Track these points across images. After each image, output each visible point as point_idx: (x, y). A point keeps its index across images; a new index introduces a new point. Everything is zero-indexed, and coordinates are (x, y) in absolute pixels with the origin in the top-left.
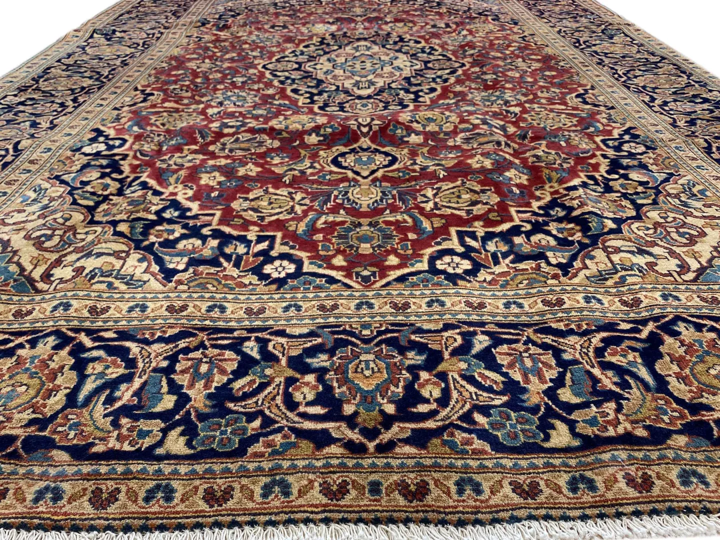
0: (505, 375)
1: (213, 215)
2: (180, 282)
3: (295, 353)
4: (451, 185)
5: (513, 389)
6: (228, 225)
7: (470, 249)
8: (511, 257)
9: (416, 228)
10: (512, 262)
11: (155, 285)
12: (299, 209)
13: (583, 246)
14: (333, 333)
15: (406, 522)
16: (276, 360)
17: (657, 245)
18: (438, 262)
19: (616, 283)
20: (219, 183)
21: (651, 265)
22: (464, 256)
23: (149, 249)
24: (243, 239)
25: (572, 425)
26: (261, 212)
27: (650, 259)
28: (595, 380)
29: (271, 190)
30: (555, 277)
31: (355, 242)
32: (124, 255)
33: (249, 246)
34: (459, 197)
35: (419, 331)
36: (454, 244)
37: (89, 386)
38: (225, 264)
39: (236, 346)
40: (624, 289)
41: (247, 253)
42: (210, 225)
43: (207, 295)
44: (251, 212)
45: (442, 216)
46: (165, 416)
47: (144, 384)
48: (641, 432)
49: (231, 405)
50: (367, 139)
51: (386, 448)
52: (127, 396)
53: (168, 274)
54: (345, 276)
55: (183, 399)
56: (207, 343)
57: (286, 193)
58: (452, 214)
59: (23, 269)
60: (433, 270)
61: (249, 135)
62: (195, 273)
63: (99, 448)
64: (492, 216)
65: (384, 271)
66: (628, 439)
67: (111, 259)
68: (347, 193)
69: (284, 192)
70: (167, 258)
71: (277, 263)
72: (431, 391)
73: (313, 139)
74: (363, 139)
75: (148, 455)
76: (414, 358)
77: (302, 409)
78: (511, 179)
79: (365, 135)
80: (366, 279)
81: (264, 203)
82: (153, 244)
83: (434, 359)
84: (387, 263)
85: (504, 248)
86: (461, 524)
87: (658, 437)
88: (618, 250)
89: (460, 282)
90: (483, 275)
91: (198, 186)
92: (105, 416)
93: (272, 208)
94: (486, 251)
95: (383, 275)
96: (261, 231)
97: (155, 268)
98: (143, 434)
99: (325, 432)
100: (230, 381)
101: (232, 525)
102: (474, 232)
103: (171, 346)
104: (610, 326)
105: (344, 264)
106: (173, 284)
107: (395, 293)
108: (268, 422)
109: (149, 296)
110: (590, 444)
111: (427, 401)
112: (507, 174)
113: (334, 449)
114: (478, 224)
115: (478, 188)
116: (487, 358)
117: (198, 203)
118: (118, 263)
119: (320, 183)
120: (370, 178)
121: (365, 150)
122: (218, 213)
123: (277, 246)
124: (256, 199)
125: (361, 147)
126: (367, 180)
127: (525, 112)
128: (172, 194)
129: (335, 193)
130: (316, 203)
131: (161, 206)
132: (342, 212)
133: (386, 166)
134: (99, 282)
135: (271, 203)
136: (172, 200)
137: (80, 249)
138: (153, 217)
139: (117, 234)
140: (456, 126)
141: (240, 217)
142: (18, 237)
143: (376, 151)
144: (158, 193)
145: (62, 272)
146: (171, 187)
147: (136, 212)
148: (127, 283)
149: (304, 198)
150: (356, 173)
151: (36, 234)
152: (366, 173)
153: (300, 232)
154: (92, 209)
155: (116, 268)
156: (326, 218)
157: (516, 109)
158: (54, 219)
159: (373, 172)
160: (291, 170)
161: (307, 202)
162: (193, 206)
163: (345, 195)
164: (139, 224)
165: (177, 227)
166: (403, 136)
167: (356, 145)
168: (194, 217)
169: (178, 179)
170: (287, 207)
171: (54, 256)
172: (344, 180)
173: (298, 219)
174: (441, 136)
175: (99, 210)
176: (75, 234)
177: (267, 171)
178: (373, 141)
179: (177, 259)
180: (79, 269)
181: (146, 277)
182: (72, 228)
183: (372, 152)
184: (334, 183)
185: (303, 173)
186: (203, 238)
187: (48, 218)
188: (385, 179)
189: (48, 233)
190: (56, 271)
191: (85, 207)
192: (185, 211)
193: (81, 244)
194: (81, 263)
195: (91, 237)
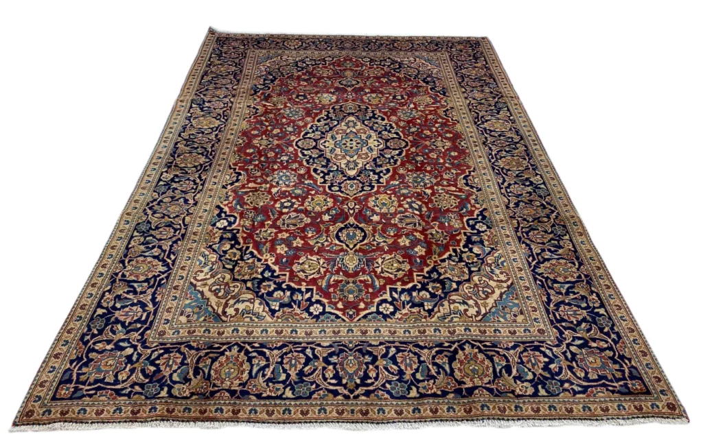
0: (399, 367)
1: (285, 275)
2: (278, 317)
3: (325, 355)
4: (390, 257)
5: (401, 373)
6: (293, 282)
7: (394, 299)
8: (410, 304)
9: (373, 286)
10: (411, 307)
11: (268, 319)
12: (322, 270)
13: (441, 298)
14: (339, 345)
15: (362, 422)
16: (318, 358)
17: (472, 299)
18: (380, 307)
19: (449, 321)
20: (286, 252)
21: (466, 310)
22: (391, 303)
23: (262, 297)
24: (299, 291)
25: (418, 388)
26: (306, 273)
27: (466, 307)
28: (429, 370)
29: (309, 257)
30: (425, 317)
31: (346, 294)
32: (252, 301)
33: (302, 295)
34: (392, 265)
35: (371, 345)
36: (387, 296)
37: (255, 369)
38: (294, 306)
39: (303, 351)
40: (451, 324)
41: (302, 300)
42: (285, 282)
43: (290, 325)
44: (302, 273)
45: (384, 278)
46: (283, 382)
47: (274, 369)
48: (439, 393)
49: (304, 378)
50: (352, 218)
51: (356, 397)
52: (269, 373)
53: (273, 312)
54: (343, 314)
55: (288, 376)
56: (293, 350)
57: (315, 259)
58: (389, 277)
59: (214, 310)
60: (378, 312)
61: (295, 213)
62: (284, 312)
63: (264, 395)
64: (406, 279)
65: (358, 311)
66: (434, 395)
67: (248, 304)
68: (343, 259)
69: (314, 258)
70: (270, 302)
71: (315, 305)
72: (372, 374)
73: (326, 218)
74: (350, 218)
75: (280, 397)
76: (368, 359)
77: (329, 381)
78: (417, 253)
79: (351, 215)
80: (351, 316)
81: (307, 266)
82: (263, 294)
83: (375, 359)
84: (360, 307)
85: (408, 299)
86: (378, 423)
87: (445, 394)
88: (454, 302)
89: (388, 319)
90: (398, 315)
91: (277, 254)
92: (264, 382)
93: (311, 270)
94: (401, 300)
95: (358, 315)
96: (307, 285)
97: (267, 309)
98: (278, 390)
99: (336, 390)
100: (303, 368)
101: (310, 422)
102: (396, 289)
103: (280, 351)
104: (440, 345)
105: (342, 307)
106: (275, 318)
107: (362, 324)
108: (318, 386)
109: (268, 325)
110: (422, 396)
111: (371, 378)
112: (416, 249)
113: (340, 397)
114: (399, 283)
115: (401, 260)
116: (394, 359)
117: (278, 266)
118: (251, 306)
119: (331, 252)
120: (354, 249)
121: (352, 226)
122: (288, 274)
123: (314, 295)
124: (303, 263)
125: (349, 224)
126: (352, 251)
127: (433, 194)
128: (266, 260)
129: (338, 259)
130: (330, 267)
131: (262, 269)
132: (341, 273)
133: (361, 241)
134: (246, 317)
135: (310, 266)
136: (267, 265)
137: (233, 297)
138: (260, 277)
139: (248, 288)
140: (396, 209)
141: (297, 276)
142: (206, 290)
143: (357, 227)
144: (259, 260)
145: (230, 311)
146: (265, 255)
147: (253, 274)
148: (257, 318)
149: (324, 263)
150: (347, 246)
151: (214, 288)
152: (351, 246)
153: (323, 286)
154: (232, 270)
155: (252, 308)
156: (335, 278)
157: (429, 192)
158: (219, 278)
159: (355, 245)
160: (317, 242)
161: (325, 265)
162: (276, 268)
163: (342, 261)
164: (256, 282)
165: (271, 283)
166: (370, 216)
167: (347, 222)
168: (278, 277)
169: (266, 249)
170: (317, 269)
171: (224, 301)
172: (342, 250)
173: (322, 278)
174: (389, 216)
175: (236, 271)
176: (229, 287)
177: (306, 244)
178: (356, 219)
179: (274, 303)
180: (237, 310)
181: (264, 314)
182: (227, 284)
183: (355, 228)
184: (337, 252)
185: (323, 245)
186: (283, 290)
187: (216, 278)
188: (360, 250)
189: (218, 287)
190: (227, 310)
191: (230, 269)
192: (273, 271)
193: (233, 294)
194: (237, 306)
195: (237, 290)
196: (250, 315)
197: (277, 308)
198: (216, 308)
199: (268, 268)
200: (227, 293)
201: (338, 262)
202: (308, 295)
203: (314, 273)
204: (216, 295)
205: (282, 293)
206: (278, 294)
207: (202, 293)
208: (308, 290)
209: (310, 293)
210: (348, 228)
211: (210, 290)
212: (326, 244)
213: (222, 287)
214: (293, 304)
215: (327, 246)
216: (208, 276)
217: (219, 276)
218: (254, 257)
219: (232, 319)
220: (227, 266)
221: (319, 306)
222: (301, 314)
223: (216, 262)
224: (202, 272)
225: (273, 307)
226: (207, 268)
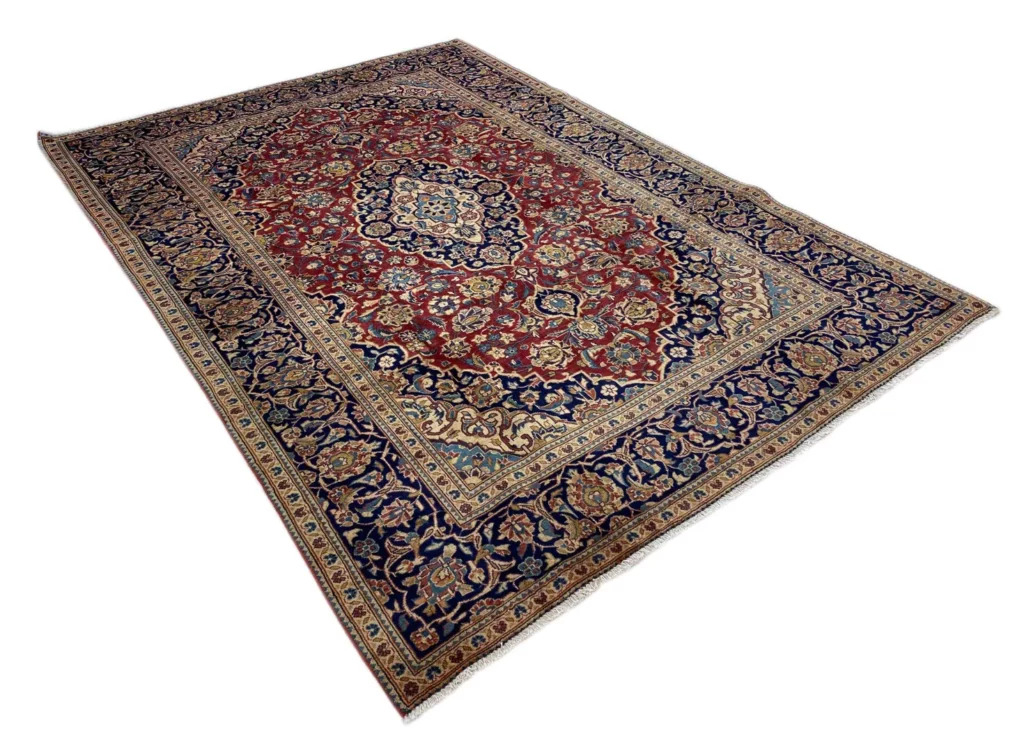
0: (751, 395)
1: (534, 376)
2: (579, 419)
3: (672, 425)
4: (624, 303)
5: (759, 399)
6: (552, 378)
7: (675, 340)
9: (640, 339)
10: (699, 339)
11: (571, 426)
12: (568, 351)
15: (777, 460)
16: (669, 431)
17: (743, 302)
18: (671, 354)
19: (747, 332)
22: (677, 345)
23: (535, 410)
24: (568, 383)
25: (788, 403)
26: (554, 363)
28: (781, 382)
29: (537, 346)
31: (623, 361)
32: (530, 419)
33: (578, 385)
34: (636, 310)
35: (704, 392)
36: (666, 341)
37: (619, 478)
38: (582, 400)
39: (646, 434)
40: (752, 334)
41: (583, 389)
42: (542, 383)
43: (601, 419)
44: (550, 365)
48: (811, 395)
50: (538, 285)
53: (567, 417)
57: (547, 345)
59: (499, 451)
60: (675, 360)
62: (579, 411)
64: (665, 316)
65: (654, 369)
66: (809, 400)
67: (529, 425)
69: (544, 344)
70: (552, 410)
71: (604, 387)
72: (737, 415)
73: (508, 298)
74: (536, 286)
76: (717, 404)
77: (704, 444)
79: (534, 282)
80: (653, 377)
81: (546, 356)
82: (534, 406)
83: (723, 401)
84: (651, 364)
86: (790, 452)
87: (816, 393)
89: (692, 361)
90: (696, 352)
91: (497, 361)
93: (556, 358)
95: (657, 371)
96: (571, 373)
97: (556, 418)
98: (665, 482)
102: (666, 330)
103: (625, 448)
104: (765, 356)
105: (634, 374)
106: (577, 421)
107: (673, 378)
108: (699, 455)
109: (577, 432)
110: (800, 407)
111: (740, 419)
112: (642, 284)
113: (733, 451)
114: (663, 323)
115: (639, 301)
116: (739, 391)
117: (514, 372)
118: (536, 424)
119: (556, 329)
120: (578, 315)
121: (545, 293)
122: (535, 373)
123: (590, 378)
124: (538, 355)
125: (540, 292)
126: (578, 317)
127: (593, 224)
128: (493, 373)
129: (571, 332)
130: (572, 344)
131: (500, 383)
132: (593, 344)
133: (577, 303)
134: (545, 437)
135: (550, 355)
136: (499, 377)
137: (504, 427)
138: (508, 392)
139: (511, 410)
141: (548, 370)
142: (462, 437)
143: (552, 292)
144: (485, 376)
145: (518, 442)
146: (485, 369)
147: (497, 393)
148: (558, 431)
149: (561, 343)
150: (567, 315)
151: (471, 431)
152: (572, 313)
153: (590, 366)
154: (465, 402)
155: (540, 426)
156: (592, 351)
157: (585, 223)
158: (462, 418)
159: (575, 310)
160: (529, 327)
161: (565, 345)
162: (515, 375)
163: (579, 332)
164: (510, 399)
165: (529, 391)
166: (554, 274)
167: (536, 292)
168: (528, 382)
169: (480, 362)
170: (562, 353)
171: (497, 437)
172: (566, 321)
173: (577, 359)
174: (574, 266)
175: (471, 401)
176: (486, 420)
177: (517, 334)
178: (542, 284)
179: (558, 408)
180: (525, 436)
181: (559, 423)
182: (480, 418)
184: (563, 326)
185: (539, 326)
186: (552, 392)
187: (459, 420)
188: (586, 312)
189: (474, 427)
190: (511, 442)
191: (462, 403)
192: (517, 380)
193: (499, 424)
194: (520, 433)
195: (499, 418)
196: (547, 434)
197: (568, 412)
198: (499, 448)
199: (505, 380)
200: (491, 427)
201: (576, 335)
202: (584, 383)
203: (563, 359)
204: (481, 435)
205: (554, 395)
206: (550, 397)
207: (460, 442)
208: (579, 378)
209: (583, 380)
211: (468, 434)
212: (540, 324)
213: (478, 424)
214: (578, 399)
215: (545, 325)
216: (446, 423)
217: (460, 415)
218: (475, 376)
219: (531, 448)
220: (455, 401)
221: (608, 386)
222: (599, 403)
223: (436, 404)
224: (431, 422)
225: (562, 413)
226: (432, 416)
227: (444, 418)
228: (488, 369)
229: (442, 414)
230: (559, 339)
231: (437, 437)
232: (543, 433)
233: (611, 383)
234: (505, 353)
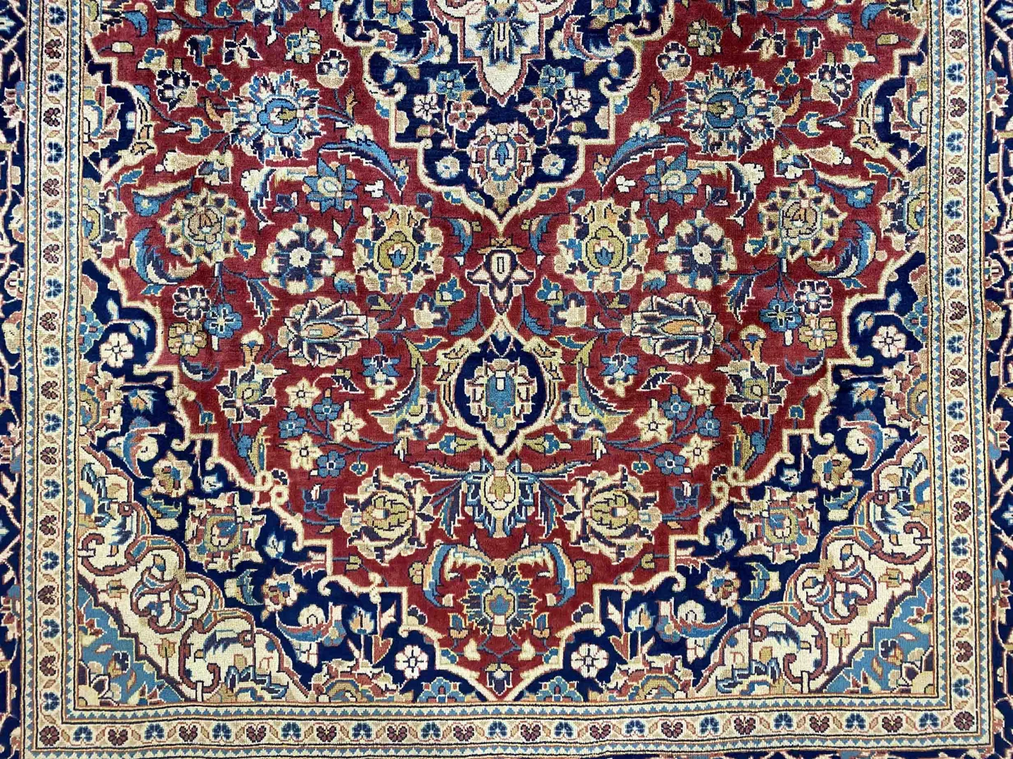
1: (323, 549)
2: (319, 691)
4: (609, 480)
6: (346, 573)
8: (651, 641)
9: (557, 586)
10: (650, 652)
11: (296, 693)
12: (423, 527)
17: (812, 619)
23: (269, 624)
24: (364, 600)
26: (378, 538)
29: (383, 478)
31: (487, 613)
32: (248, 637)
33: (374, 617)
34: (613, 512)
38: (356, 653)
41: (375, 631)
42: (323, 574)
44: (366, 540)
45: (589, 557)
50: (503, 317)
53: (305, 672)
54: (479, 680)
57: (401, 487)
58: (601, 555)
59: (158, 668)
62: (331, 673)
67: (237, 648)
68: (478, 486)
69: (398, 481)
70: (294, 642)
71: (408, 651)
73: (426, 317)
74: (498, 318)
78: (686, 461)
79: (501, 307)
81: (379, 514)
82: (272, 614)
89: (591, 695)
90: (616, 679)
91: (292, 473)
93: (390, 528)
94: (628, 630)
96: (383, 583)
97: (288, 663)
105: (477, 656)
106: (312, 692)
107: (526, 710)
112: (684, 451)
115: (639, 494)
117: (300, 517)
118: (248, 653)
119: (444, 460)
120: (508, 452)
121: (501, 346)
122: (328, 543)
123: (404, 616)
124: (368, 502)
125: (494, 338)
126: (503, 458)
127: (766, 188)
128: (265, 497)
129: (464, 484)
130: (441, 516)
131: (258, 527)
132: (473, 542)
133: (530, 419)
134: (242, 690)
135: (387, 514)
136: (269, 512)
137: (198, 625)
138: (256, 557)
139: (231, 602)
140: (640, 277)
141: (355, 551)
142: (124, 605)
143: (520, 355)
144: (246, 497)
145: (199, 671)
146: (258, 478)
147: (236, 551)
148: (270, 691)
149: (426, 500)
150: (490, 438)
151: (143, 603)
152: (501, 440)
153: (426, 588)
154: (178, 534)
155: (250, 662)
156: (457, 557)
157: (753, 174)
158: (149, 569)
159: (512, 437)
160: (404, 424)
161: (429, 510)
162: (294, 522)
163: (475, 494)
164: (247, 577)
165: (289, 578)
166: (559, 308)
167: (488, 333)
168: (303, 555)
169: (260, 456)
170: (407, 525)
171: (176, 638)
172: (475, 454)
173: (422, 556)
174: (615, 304)
175: (189, 535)
176: (181, 593)
177: (372, 429)
178: (513, 318)
179: (305, 645)
180: (213, 669)
181: (284, 678)
182: (174, 585)
183: (511, 356)
184: (460, 462)
185: (420, 434)
186: (322, 603)
187: (142, 567)
188: (527, 454)
189: (154, 598)
190: (189, 664)
191: (171, 533)
192: (290, 536)
193: (197, 615)
194: (212, 656)
195: (203, 604)
196: (250, 684)
197: (313, 662)
198: (161, 662)
199: (273, 525)
200: (180, 612)
201: (465, 496)
202: (387, 618)
203: (399, 540)
204: (153, 623)
205: (320, 613)
206: (311, 614)
207: (116, 614)
208: (389, 600)
209: (392, 611)
210: (491, 357)
211: (134, 607)
212: (429, 429)
213: (165, 596)
214: (351, 645)
215: (434, 438)
216: (121, 559)
217: (148, 561)
218: (229, 486)
219: (206, 696)
220: (161, 523)
221: (417, 650)
222: (376, 676)
223: (132, 508)
224: (100, 540)
225: (303, 658)
226: (109, 532)
227: (123, 548)
228: (263, 481)
229: (125, 535)
230: (430, 487)
231: (90, 577)
232: (246, 679)
233: (429, 650)
234: (315, 462)
